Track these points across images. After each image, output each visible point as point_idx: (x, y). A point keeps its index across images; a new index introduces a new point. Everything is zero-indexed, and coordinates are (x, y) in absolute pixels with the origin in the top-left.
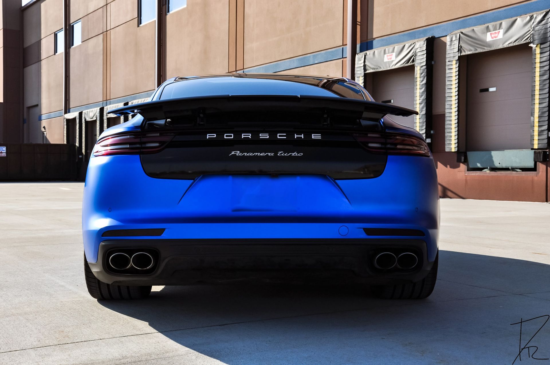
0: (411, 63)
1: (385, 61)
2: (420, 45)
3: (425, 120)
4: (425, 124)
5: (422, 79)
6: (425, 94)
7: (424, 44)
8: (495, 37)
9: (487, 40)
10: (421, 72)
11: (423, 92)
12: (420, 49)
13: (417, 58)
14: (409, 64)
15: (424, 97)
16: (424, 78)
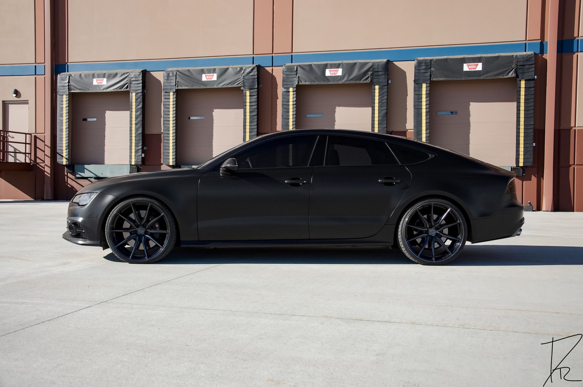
0: (124, 89)
1: (94, 84)
2: (134, 75)
3: (141, 138)
4: (141, 141)
5: (137, 104)
6: (142, 116)
7: (140, 75)
8: (210, 79)
9: (203, 80)
10: (137, 98)
11: (139, 115)
12: (135, 79)
13: (132, 85)
14: (123, 90)
15: (140, 119)
16: (140, 103)
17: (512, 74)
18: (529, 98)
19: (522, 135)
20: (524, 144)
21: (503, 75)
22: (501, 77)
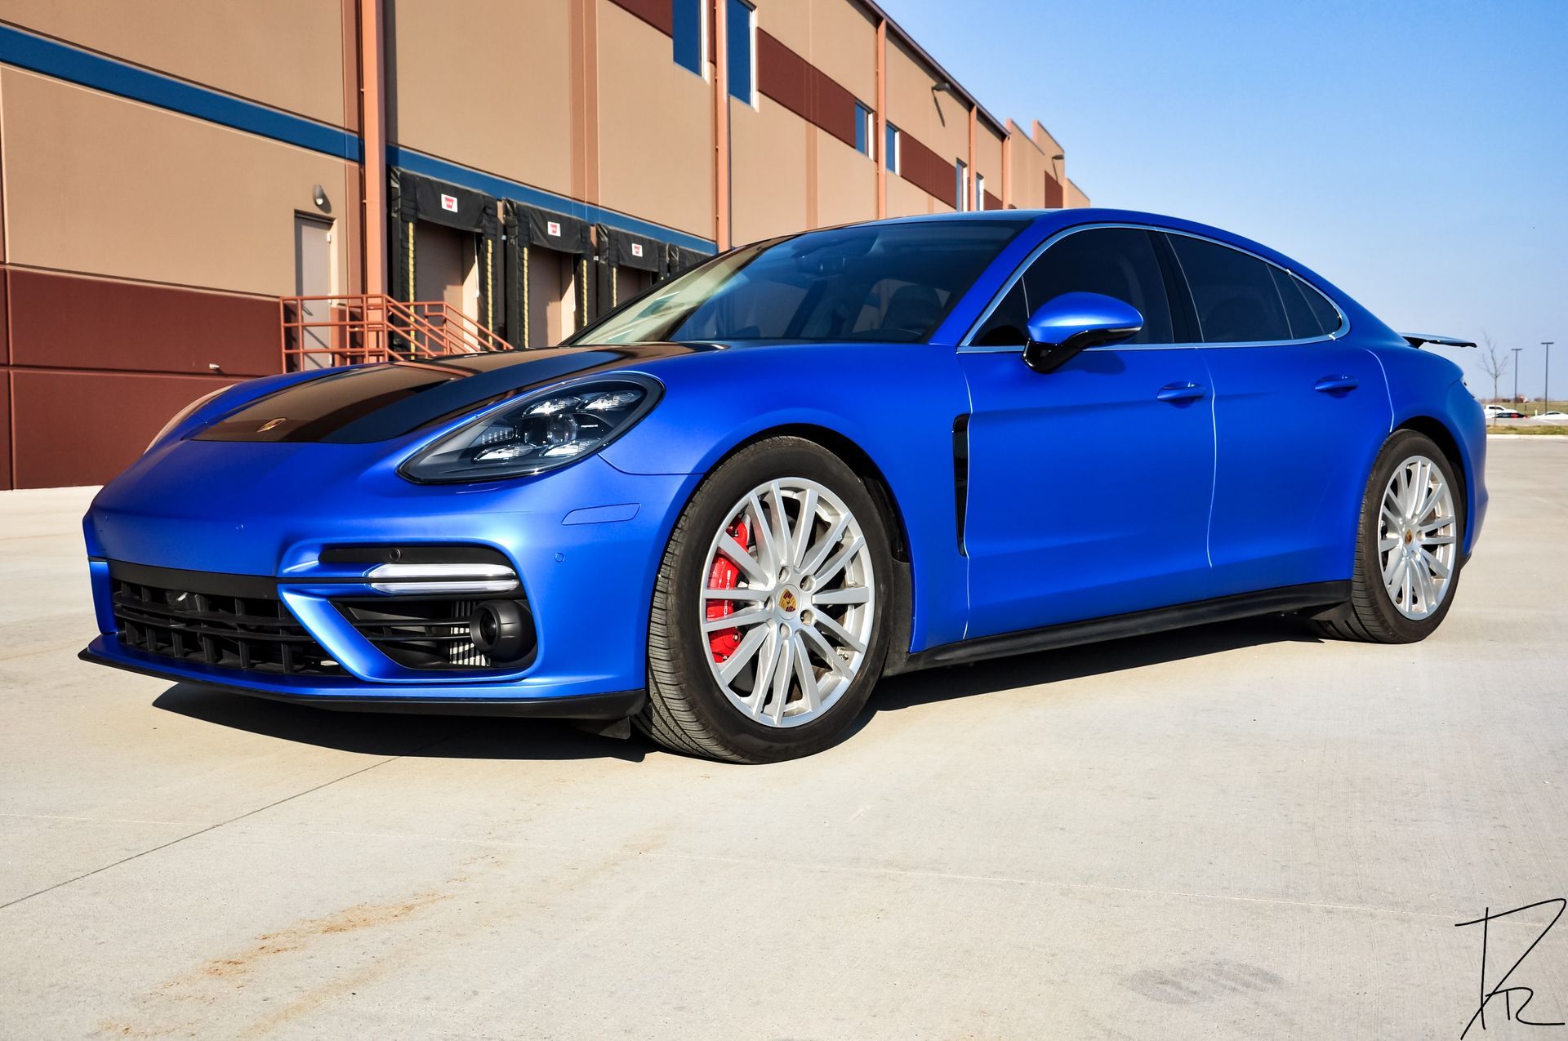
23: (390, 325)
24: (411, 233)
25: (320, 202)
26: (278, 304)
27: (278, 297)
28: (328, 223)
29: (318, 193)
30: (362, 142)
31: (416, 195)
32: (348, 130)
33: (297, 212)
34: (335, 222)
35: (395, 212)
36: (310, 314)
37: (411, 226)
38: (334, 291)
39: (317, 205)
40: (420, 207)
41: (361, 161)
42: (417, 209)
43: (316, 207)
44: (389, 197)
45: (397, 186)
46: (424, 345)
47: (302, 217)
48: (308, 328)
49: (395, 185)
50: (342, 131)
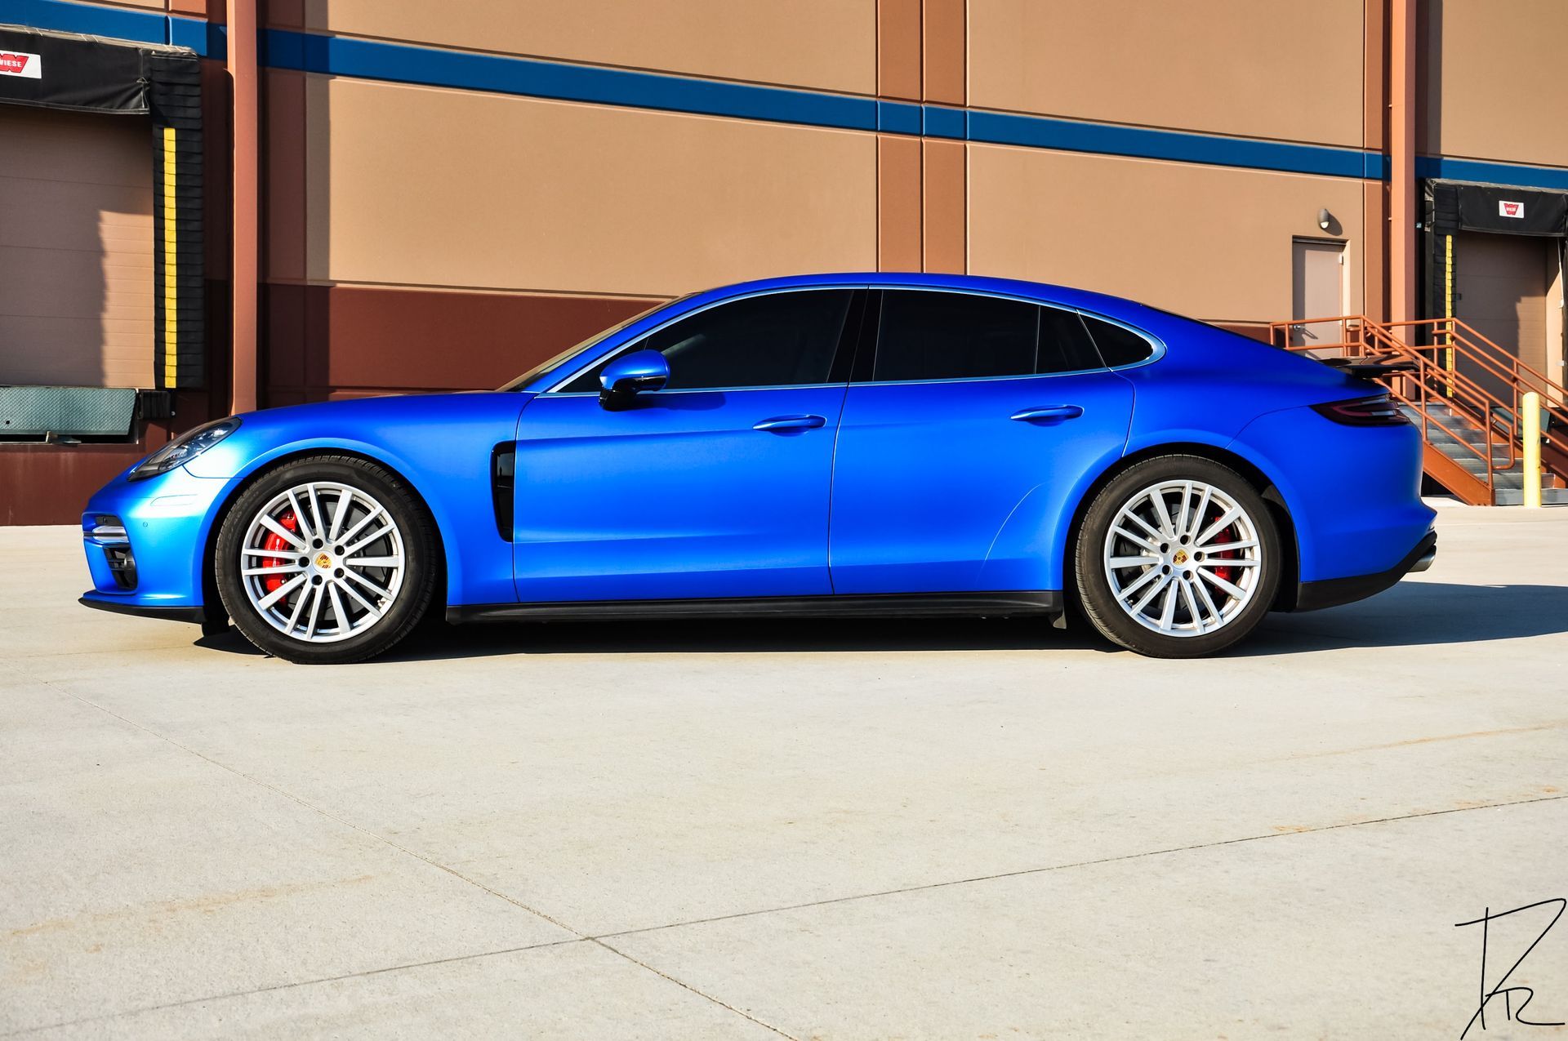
17: (137, 107)
18: (189, 184)
19: (171, 292)
20: (179, 322)
21: (108, 104)
22: (102, 109)
23: (1368, 346)
24: (1449, 246)
25: (1325, 225)
26: (1269, 329)
27: (1269, 323)
28: (1340, 245)
29: (1322, 215)
30: (1388, 159)
31: (1458, 206)
32: (1367, 149)
33: (1294, 237)
34: (1348, 244)
35: (1428, 227)
36: (1314, 337)
37: (1449, 239)
38: (1346, 313)
39: (1322, 228)
40: (1463, 217)
41: (1386, 178)
42: (1458, 220)
43: (1324, 232)
44: (1420, 211)
45: (1431, 199)
46: (1432, 361)
47: (1301, 243)
48: (1309, 350)
49: (1429, 198)
50: (1361, 151)
